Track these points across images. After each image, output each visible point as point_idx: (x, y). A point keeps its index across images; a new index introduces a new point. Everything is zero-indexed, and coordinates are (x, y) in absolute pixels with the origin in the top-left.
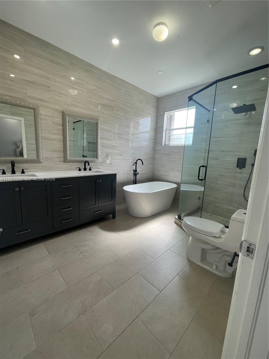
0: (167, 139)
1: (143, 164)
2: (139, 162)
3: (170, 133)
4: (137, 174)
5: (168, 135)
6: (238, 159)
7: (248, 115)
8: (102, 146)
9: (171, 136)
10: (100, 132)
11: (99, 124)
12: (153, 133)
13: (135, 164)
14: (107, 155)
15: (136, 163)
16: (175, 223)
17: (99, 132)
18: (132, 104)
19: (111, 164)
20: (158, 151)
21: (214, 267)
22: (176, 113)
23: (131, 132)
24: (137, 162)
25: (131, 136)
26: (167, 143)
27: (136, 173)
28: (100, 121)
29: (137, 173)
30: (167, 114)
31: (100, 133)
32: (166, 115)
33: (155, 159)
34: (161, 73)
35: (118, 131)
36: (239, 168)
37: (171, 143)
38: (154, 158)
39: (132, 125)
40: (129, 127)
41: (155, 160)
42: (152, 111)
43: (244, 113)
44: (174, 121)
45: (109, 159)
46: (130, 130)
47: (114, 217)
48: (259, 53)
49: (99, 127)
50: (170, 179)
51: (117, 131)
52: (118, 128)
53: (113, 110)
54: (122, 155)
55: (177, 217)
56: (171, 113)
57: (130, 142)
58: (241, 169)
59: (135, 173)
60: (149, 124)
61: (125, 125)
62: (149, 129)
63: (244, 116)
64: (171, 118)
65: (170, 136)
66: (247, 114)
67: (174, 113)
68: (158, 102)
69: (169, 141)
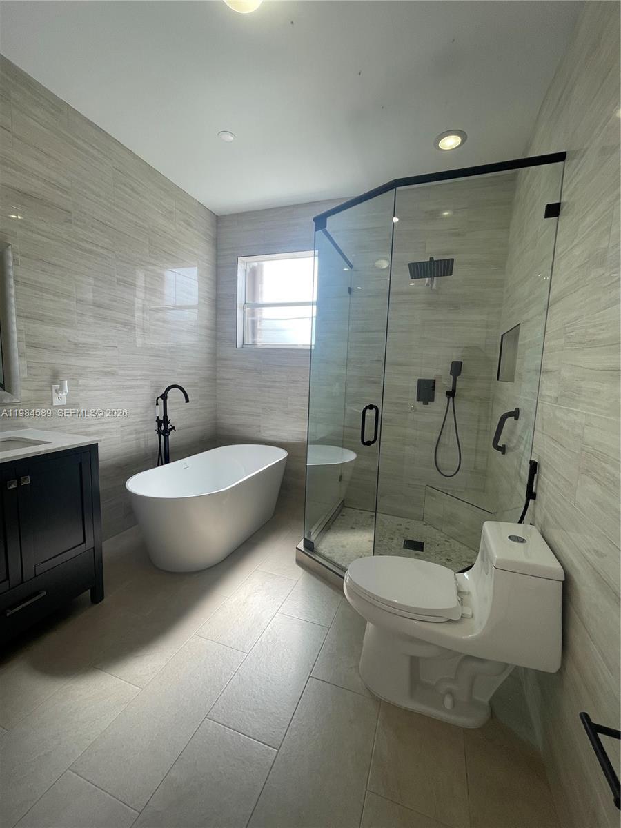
0: (248, 330)
1: (187, 401)
2: (174, 395)
3: (253, 314)
4: (171, 430)
5: (250, 319)
6: (420, 381)
7: (434, 284)
8: (29, 345)
9: (258, 323)
10: (16, 292)
11: (11, 263)
12: (207, 310)
13: (161, 401)
14: (55, 377)
15: (164, 397)
16: (299, 562)
17: (12, 292)
18: (139, 218)
19: (70, 404)
20: (226, 360)
21: (448, 701)
22: (265, 263)
23: (138, 303)
24: (168, 395)
25: (138, 314)
26: (249, 341)
27: (166, 429)
28: (14, 253)
29: (169, 427)
30: (244, 262)
31: (16, 298)
32: (243, 265)
33: (218, 381)
34: (232, 138)
35: (94, 297)
36: (422, 403)
37: (261, 340)
38: (216, 379)
39: (141, 280)
40: (133, 285)
41: (220, 384)
42: (201, 248)
43: (427, 279)
44: (262, 283)
45: (61, 389)
46: (135, 296)
47: (97, 597)
48: (457, 147)
49: (11, 273)
50: (266, 435)
51: (90, 296)
52: (95, 286)
53: (71, 222)
54: (113, 375)
55: (301, 546)
56: (253, 261)
57: (138, 332)
58: (427, 404)
59: (163, 427)
60: (196, 284)
61: (118, 280)
62: (197, 298)
63: (428, 285)
64: (254, 276)
65: (254, 323)
66: (432, 281)
67: (261, 263)
68: (217, 228)
69: (254, 334)
